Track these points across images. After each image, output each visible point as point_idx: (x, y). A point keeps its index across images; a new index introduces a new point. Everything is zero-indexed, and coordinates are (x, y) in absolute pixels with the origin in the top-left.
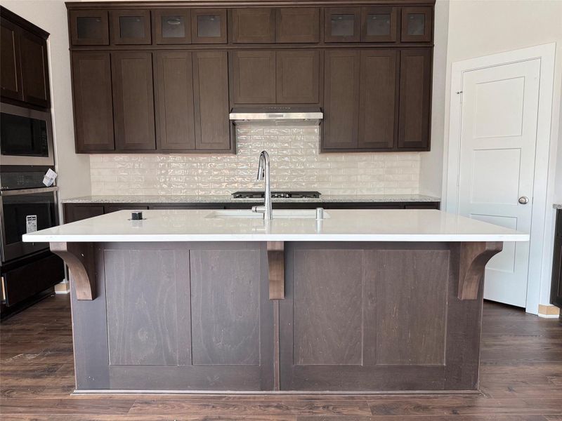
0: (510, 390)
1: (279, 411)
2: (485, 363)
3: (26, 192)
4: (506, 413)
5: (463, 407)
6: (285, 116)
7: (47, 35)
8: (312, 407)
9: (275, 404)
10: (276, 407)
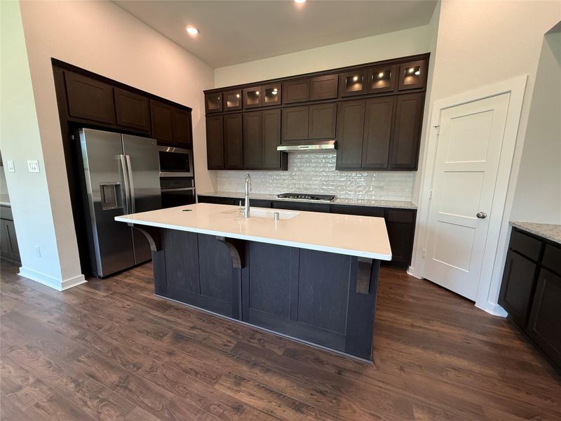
0: (401, 369)
1: (233, 334)
2: (399, 340)
3: (171, 190)
4: (381, 387)
5: (350, 371)
6: (311, 147)
7: (191, 109)
8: (252, 337)
9: (234, 329)
10: (234, 331)
